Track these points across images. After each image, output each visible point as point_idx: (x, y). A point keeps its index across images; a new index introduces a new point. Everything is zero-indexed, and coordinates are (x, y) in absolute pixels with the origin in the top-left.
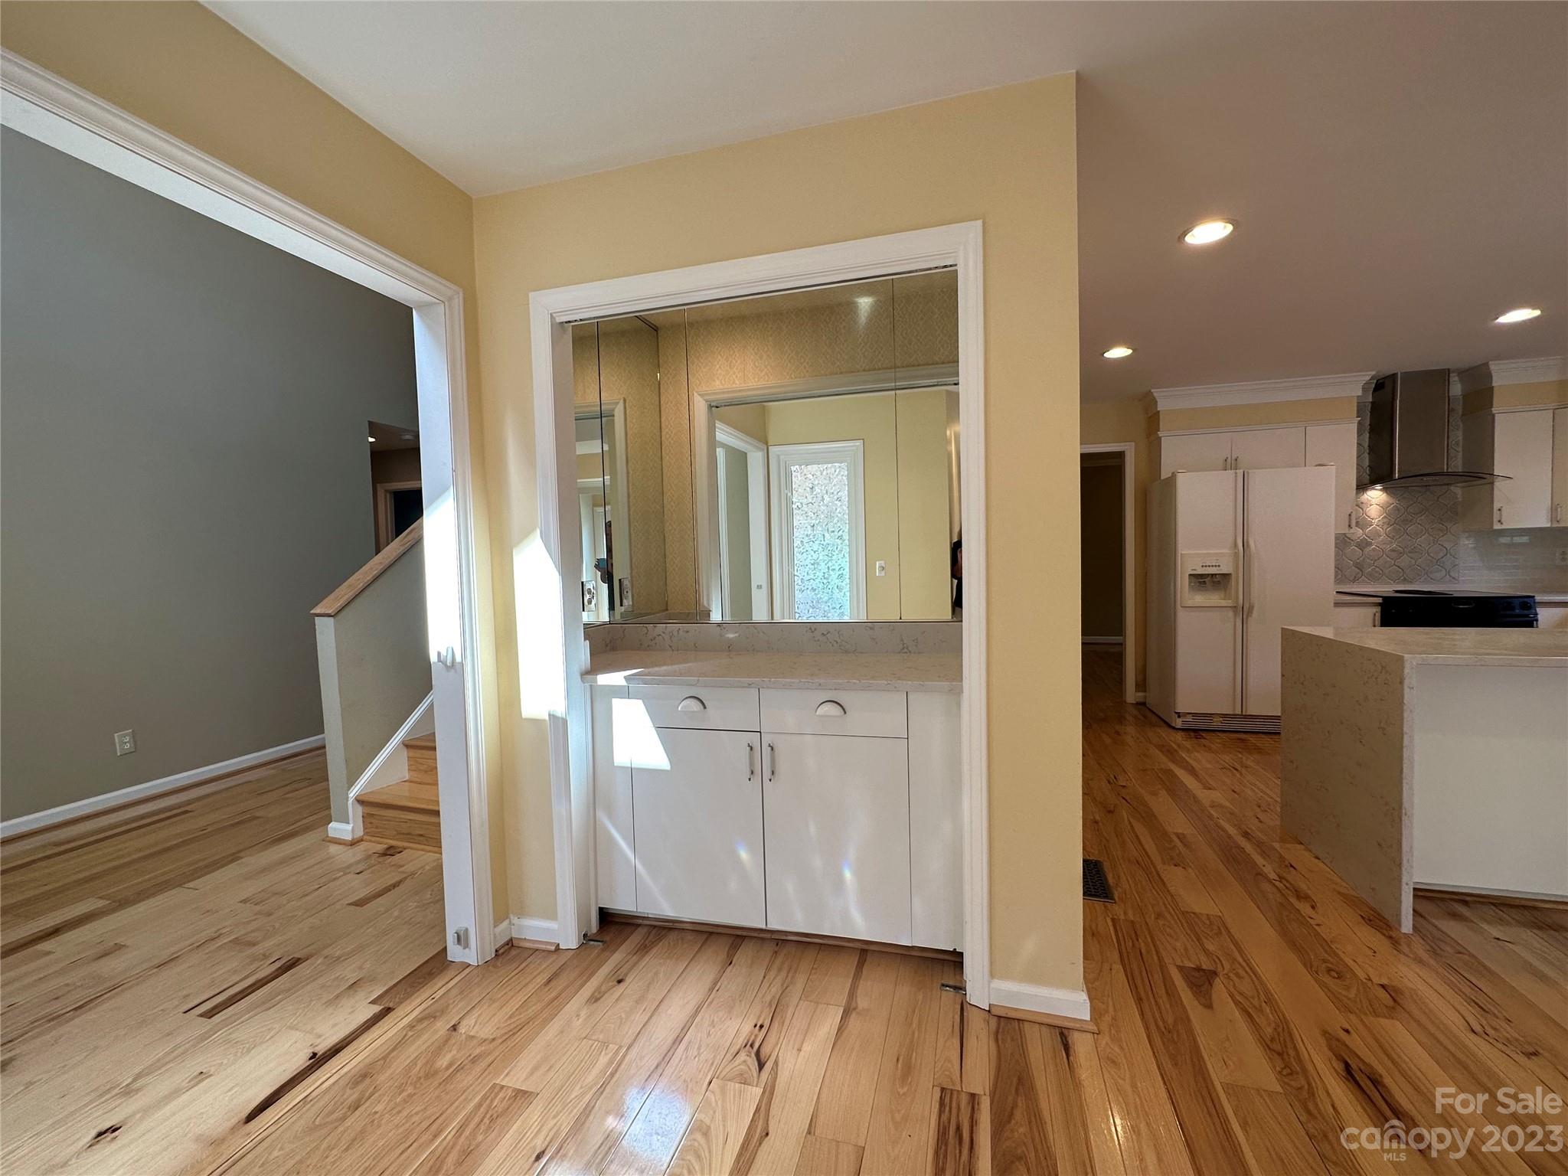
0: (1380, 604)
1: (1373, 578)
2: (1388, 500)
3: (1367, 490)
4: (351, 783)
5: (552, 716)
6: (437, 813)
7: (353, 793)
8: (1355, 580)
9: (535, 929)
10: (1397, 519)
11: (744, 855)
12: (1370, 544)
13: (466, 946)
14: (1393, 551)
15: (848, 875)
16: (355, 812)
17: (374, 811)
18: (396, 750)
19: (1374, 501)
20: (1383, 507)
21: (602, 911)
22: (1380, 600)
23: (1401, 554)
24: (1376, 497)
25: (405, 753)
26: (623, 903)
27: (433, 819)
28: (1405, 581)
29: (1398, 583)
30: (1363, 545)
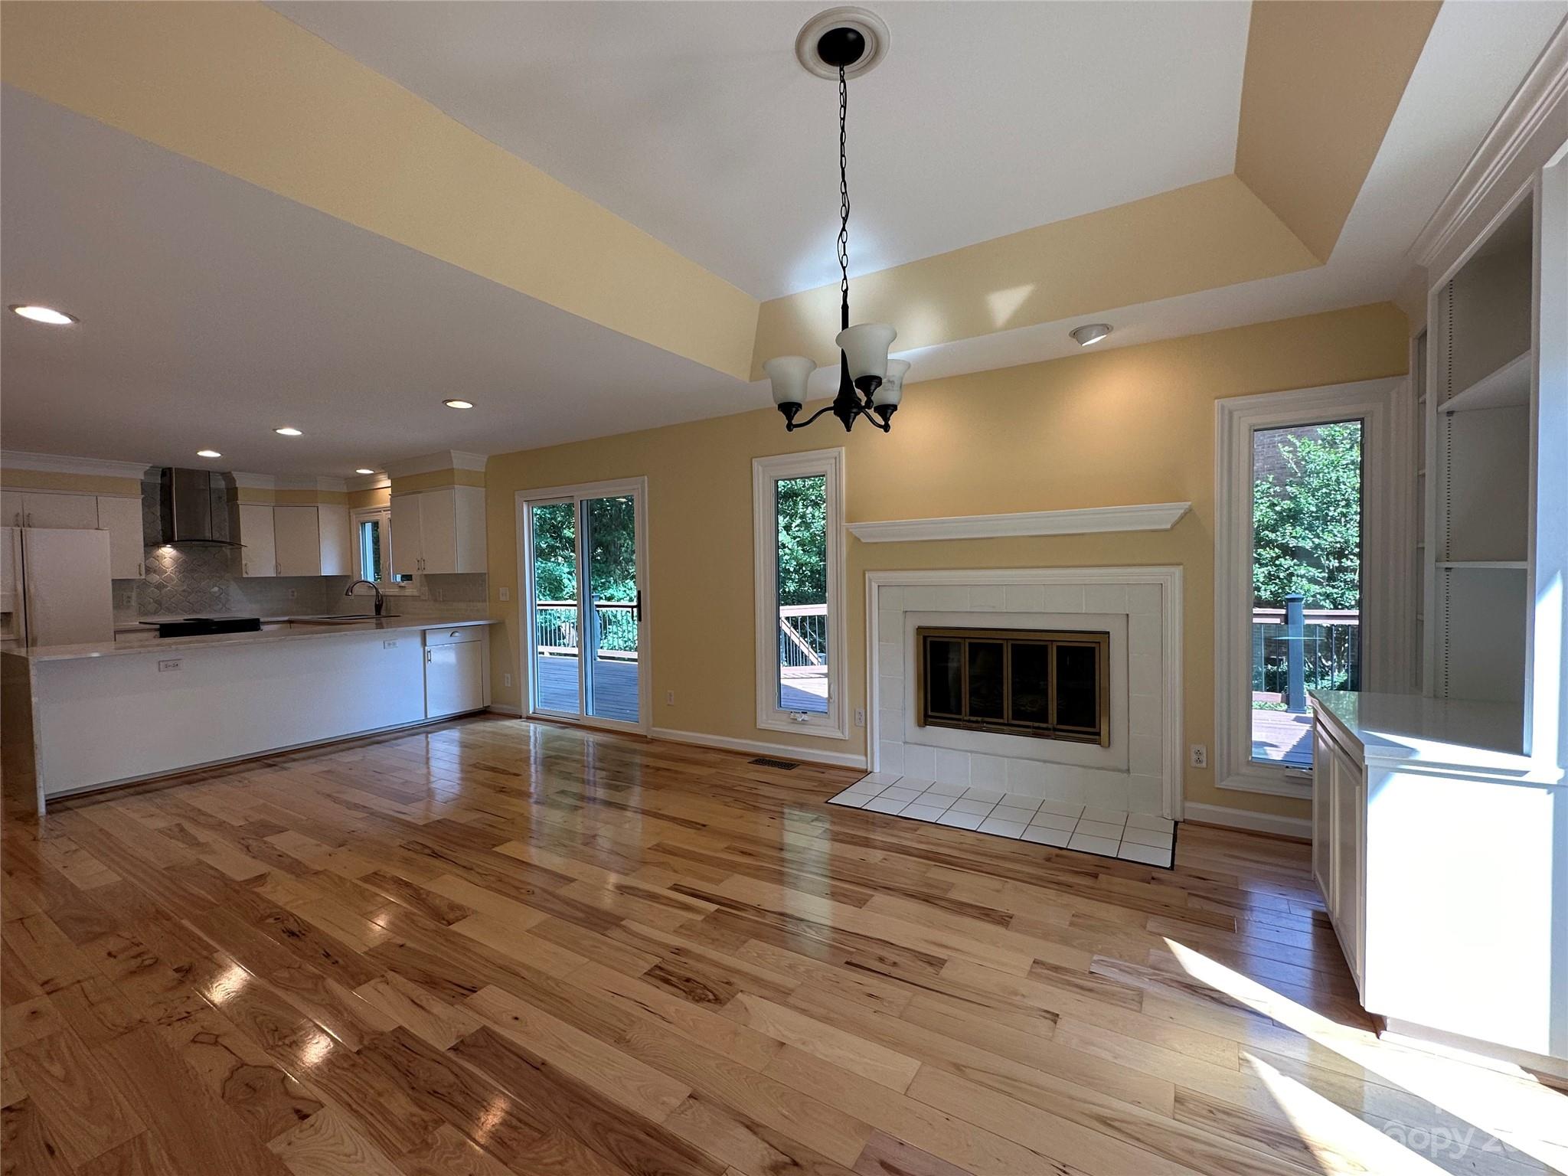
0: (156, 630)
1: (169, 611)
2: (180, 555)
3: (161, 547)
8: (155, 613)
10: (185, 568)
12: (167, 587)
14: (184, 591)
19: (167, 555)
20: (175, 560)
22: (158, 627)
23: (190, 594)
24: (167, 552)
28: (194, 612)
29: (190, 614)
30: (160, 586)
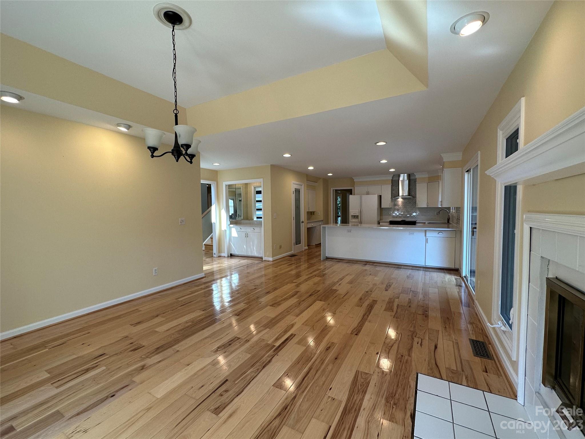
4: (203, 242)
5: (225, 230)
6: (213, 246)
7: (204, 244)
9: (223, 254)
11: (245, 246)
13: (215, 255)
15: (255, 248)
16: (204, 246)
17: (206, 246)
18: (209, 239)
21: (231, 254)
25: (210, 239)
26: (233, 253)
27: (212, 247)
